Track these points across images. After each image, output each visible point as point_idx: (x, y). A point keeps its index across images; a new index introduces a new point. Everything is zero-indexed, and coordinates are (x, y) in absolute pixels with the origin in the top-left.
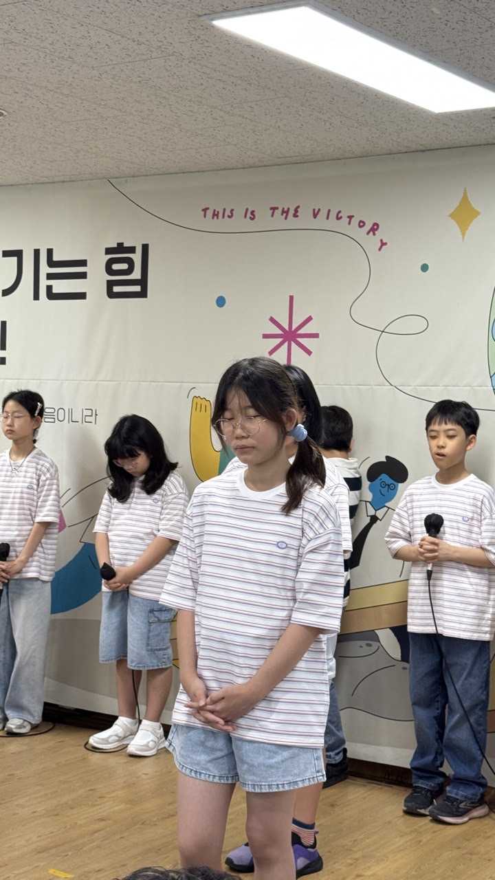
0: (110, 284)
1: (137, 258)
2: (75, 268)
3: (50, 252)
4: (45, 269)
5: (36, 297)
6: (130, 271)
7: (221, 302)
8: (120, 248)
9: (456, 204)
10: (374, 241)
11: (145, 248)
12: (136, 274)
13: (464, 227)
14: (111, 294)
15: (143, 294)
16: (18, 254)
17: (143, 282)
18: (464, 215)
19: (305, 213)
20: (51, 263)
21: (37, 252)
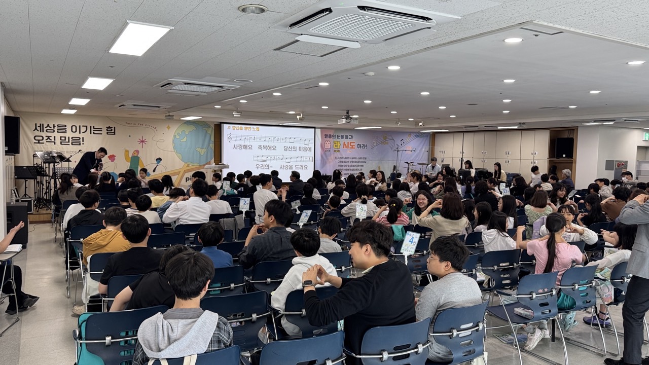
0: (107, 133)
1: (113, 129)
2: (100, 130)
3: (94, 127)
4: (92, 129)
5: (91, 133)
6: (112, 130)
7: (130, 136)
8: (109, 127)
9: (167, 126)
10: (155, 130)
11: (115, 128)
12: (113, 131)
13: (169, 129)
14: (107, 134)
15: (115, 134)
16: (86, 127)
17: (114, 132)
18: (169, 128)
19: (144, 126)
20: (94, 128)
21: (91, 127)
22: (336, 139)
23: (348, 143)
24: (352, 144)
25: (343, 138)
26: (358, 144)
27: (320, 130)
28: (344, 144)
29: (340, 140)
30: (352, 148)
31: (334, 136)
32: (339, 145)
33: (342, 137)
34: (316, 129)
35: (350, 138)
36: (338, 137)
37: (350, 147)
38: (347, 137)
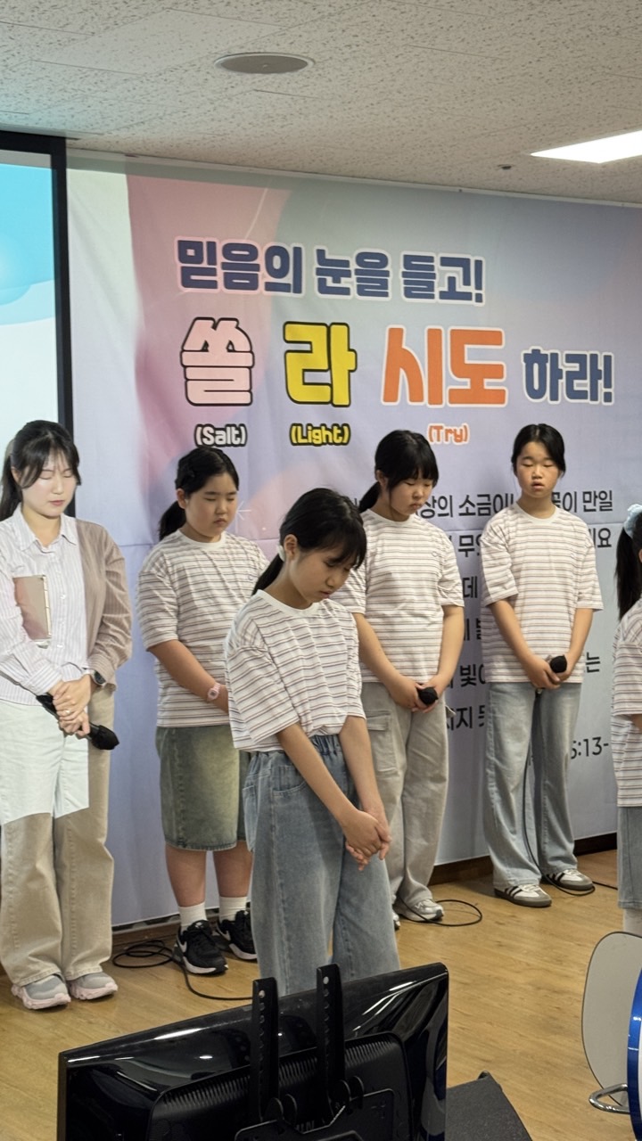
22: (310, 303)
23: (434, 336)
24: (474, 354)
25: (381, 289)
26: (534, 358)
27: (119, 181)
28: (398, 359)
29: (352, 306)
30: (477, 395)
31: (285, 262)
32: (342, 361)
33: (372, 274)
34: (76, 178)
35: (452, 294)
36: (331, 269)
37: (452, 382)
38: (419, 278)
